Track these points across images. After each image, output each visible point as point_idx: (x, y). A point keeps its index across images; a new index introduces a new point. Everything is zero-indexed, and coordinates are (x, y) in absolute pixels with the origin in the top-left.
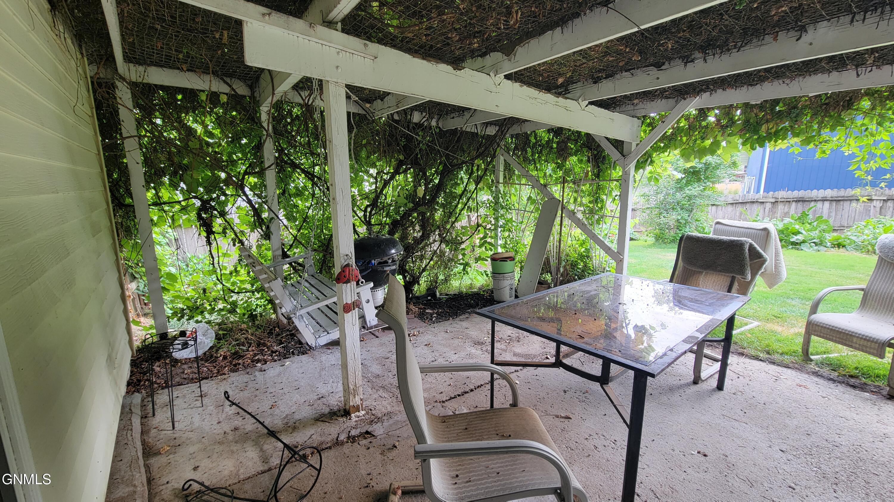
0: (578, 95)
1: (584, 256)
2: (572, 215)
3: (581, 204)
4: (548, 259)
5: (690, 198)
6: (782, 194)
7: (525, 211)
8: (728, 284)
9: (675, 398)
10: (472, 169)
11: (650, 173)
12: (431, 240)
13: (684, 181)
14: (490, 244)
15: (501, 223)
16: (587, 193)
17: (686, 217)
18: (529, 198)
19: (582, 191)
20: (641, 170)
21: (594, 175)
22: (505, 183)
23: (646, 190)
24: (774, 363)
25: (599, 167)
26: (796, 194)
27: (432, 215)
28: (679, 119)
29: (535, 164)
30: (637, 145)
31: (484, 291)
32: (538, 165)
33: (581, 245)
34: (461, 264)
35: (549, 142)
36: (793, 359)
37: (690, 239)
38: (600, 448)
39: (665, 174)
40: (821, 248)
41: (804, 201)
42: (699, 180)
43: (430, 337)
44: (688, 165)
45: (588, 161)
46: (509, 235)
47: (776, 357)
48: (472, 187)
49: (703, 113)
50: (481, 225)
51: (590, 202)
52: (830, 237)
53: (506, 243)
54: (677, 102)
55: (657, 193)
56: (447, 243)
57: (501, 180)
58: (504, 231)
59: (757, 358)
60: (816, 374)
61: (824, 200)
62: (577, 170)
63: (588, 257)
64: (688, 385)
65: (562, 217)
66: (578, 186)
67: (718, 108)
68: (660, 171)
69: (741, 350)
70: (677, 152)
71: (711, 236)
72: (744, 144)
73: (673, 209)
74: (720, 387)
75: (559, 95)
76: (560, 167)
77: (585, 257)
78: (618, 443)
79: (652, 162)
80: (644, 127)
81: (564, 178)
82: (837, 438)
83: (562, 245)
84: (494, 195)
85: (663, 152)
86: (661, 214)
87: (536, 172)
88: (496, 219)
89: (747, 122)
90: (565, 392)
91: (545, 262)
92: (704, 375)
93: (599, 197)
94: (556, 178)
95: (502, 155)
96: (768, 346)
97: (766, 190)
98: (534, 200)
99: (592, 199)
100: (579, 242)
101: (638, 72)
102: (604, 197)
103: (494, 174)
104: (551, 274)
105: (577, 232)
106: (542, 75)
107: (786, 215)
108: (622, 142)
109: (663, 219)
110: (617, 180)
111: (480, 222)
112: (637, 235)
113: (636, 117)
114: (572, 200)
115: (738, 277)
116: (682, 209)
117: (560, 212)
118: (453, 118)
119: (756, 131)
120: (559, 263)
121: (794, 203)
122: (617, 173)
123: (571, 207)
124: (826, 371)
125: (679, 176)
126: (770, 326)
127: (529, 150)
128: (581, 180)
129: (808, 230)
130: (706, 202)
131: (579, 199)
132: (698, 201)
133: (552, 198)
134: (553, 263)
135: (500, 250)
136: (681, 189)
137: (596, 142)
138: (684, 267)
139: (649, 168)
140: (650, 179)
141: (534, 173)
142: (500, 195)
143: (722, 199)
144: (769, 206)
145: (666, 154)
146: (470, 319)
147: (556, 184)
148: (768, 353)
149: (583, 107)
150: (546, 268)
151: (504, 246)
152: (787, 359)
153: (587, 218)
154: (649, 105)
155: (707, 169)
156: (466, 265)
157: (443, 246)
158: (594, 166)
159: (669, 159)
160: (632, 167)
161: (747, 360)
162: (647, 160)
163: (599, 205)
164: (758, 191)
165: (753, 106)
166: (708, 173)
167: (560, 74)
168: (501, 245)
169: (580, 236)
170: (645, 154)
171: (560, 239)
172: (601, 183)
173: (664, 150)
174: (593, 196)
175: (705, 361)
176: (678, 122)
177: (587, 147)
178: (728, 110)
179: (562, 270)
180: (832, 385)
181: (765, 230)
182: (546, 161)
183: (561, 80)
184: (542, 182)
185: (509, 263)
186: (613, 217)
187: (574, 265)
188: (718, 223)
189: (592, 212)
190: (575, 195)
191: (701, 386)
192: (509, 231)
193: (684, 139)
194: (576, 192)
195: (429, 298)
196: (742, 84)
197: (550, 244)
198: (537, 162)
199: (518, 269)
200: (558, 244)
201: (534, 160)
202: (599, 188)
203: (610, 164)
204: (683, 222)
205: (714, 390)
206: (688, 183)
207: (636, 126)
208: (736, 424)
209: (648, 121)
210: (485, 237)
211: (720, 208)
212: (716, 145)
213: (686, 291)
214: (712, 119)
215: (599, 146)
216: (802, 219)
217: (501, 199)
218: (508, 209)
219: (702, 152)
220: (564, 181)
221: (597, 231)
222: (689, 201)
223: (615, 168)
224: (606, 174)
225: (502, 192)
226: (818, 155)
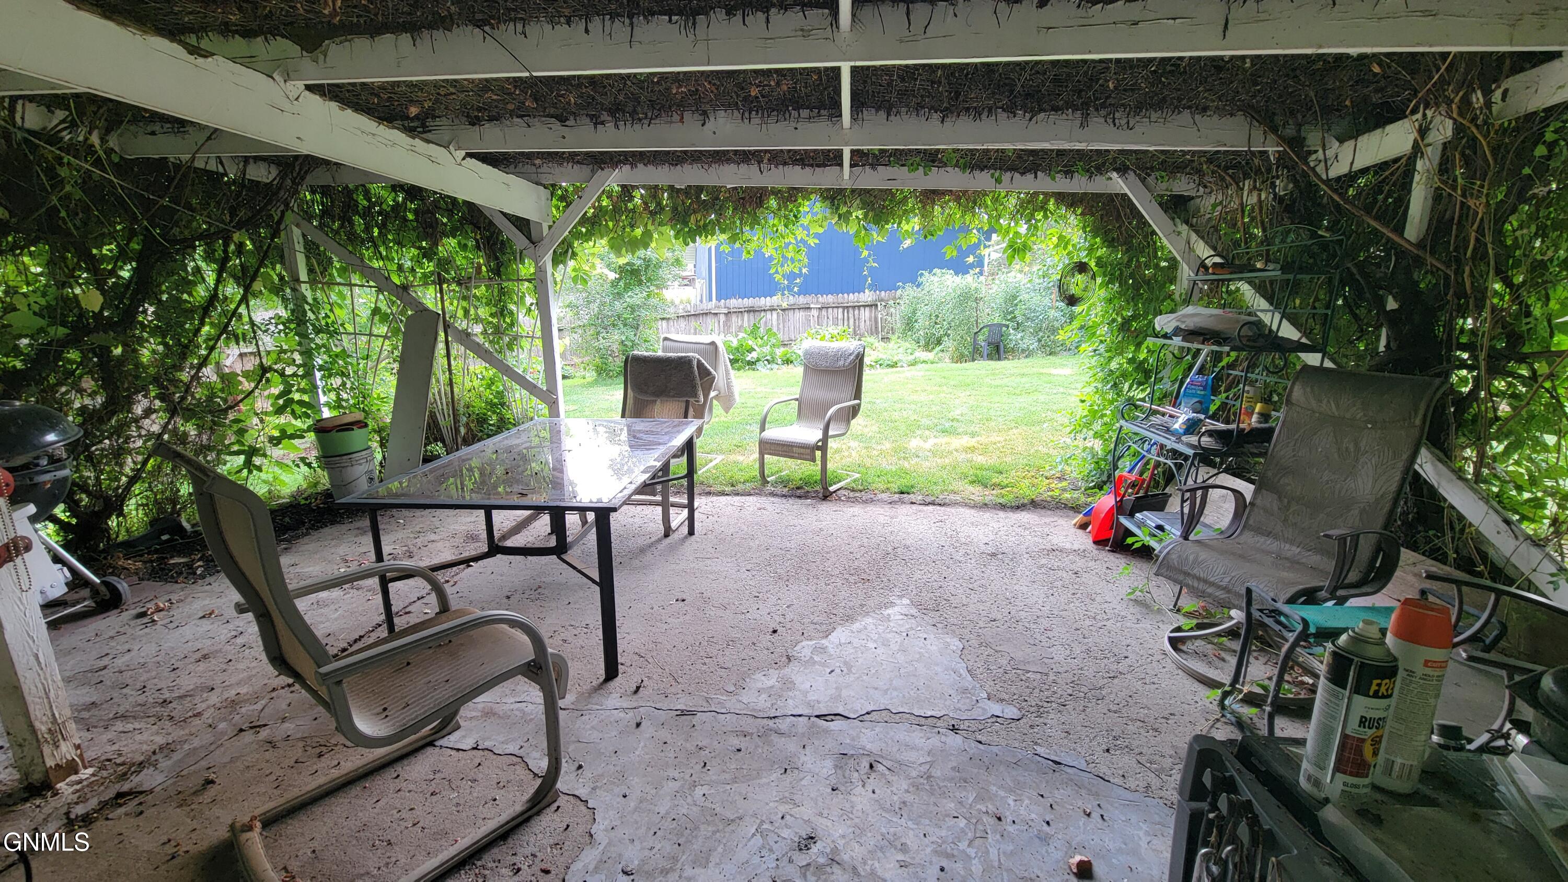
0: (447, 138)
1: (495, 405)
2: (465, 337)
3: (478, 320)
4: (433, 416)
5: (633, 309)
6: (734, 303)
7: (371, 335)
8: (683, 410)
9: (648, 557)
10: (225, 251)
11: (574, 270)
12: (138, 410)
13: (622, 284)
14: (301, 403)
15: (319, 361)
16: (484, 301)
17: (633, 338)
18: (376, 311)
19: (475, 296)
20: (561, 266)
21: (491, 270)
22: (313, 282)
23: (572, 298)
24: (738, 494)
25: (497, 258)
26: (748, 302)
27: (131, 352)
28: (599, 197)
29: (376, 246)
30: (550, 227)
31: (306, 499)
32: (382, 249)
33: (489, 387)
34: (238, 453)
35: (396, 207)
36: (752, 485)
37: (638, 360)
38: (570, 639)
39: (595, 273)
40: (774, 366)
41: (754, 311)
42: (640, 283)
43: (207, 602)
44: (622, 261)
45: (478, 247)
46: (344, 384)
47: (740, 487)
48: (231, 290)
49: (627, 191)
50: (270, 369)
51: (492, 315)
52: (780, 352)
53: (339, 399)
54: (593, 172)
55: (589, 302)
56: (190, 414)
57: (303, 276)
58: (330, 376)
59: (723, 494)
60: (773, 494)
61: (772, 310)
62: (460, 261)
63: (503, 404)
64: (659, 540)
65: (447, 342)
66: (468, 288)
67: (644, 187)
68: (587, 268)
69: (708, 489)
70: (604, 242)
71: (660, 353)
72: (676, 237)
73: (614, 325)
74: (691, 532)
75: (410, 131)
76: (428, 254)
77: (499, 403)
78: (591, 626)
79: (574, 255)
80: (555, 201)
81: (439, 274)
82: (788, 545)
83: (456, 390)
84: (291, 306)
85: (587, 241)
86: (598, 333)
87: (381, 263)
88: (308, 354)
89: (675, 209)
90: (508, 597)
91: (429, 424)
92: (674, 525)
93: (505, 307)
94: (425, 276)
95: (298, 226)
96: (731, 477)
97: (718, 299)
98: (386, 314)
99: (494, 310)
100: (484, 382)
101: (535, 121)
102: (512, 307)
103: (283, 263)
104: (443, 441)
105: (478, 366)
106: (378, 96)
107: (740, 328)
108: (528, 221)
109: (602, 341)
110: (529, 281)
111: (267, 362)
112: (570, 370)
113: (541, 184)
114: (460, 313)
115: (692, 400)
116: (625, 325)
117: (442, 335)
118: (153, 133)
119: (685, 223)
120: (456, 421)
121: (746, 315)
122: (527, 269)
123: (462, 324)
124: (779, 490)
125: (612, 276)
126: (733, 457)
127: (357, 219)
128: (470, 278)
129: (761, 346)
130: (654, 315)
131: (472, 311)
132: (643, 313)
133: (422, 310)
134: (445, 423)
135: (326, 413)
136: (619, 295)
137: (486, 217)
138: (635, 399)
139: (571, 264)
140: (575, 279)
141: (376, 264)
142: (307, 307)
143: (672, 310)
144: (722, 318)
145: (591, 243)
146: (294, 549)
147: (426, 284)
148: (733, 486)
149: (459, 159)
150: (434, 432)
151: (338, 404)
152: (749, 486)
153: (491, 342)
154: (557, 170)
155: (647, 267)
156: (252, 452)
157: (179, 421)
158: (488, 258)
159: (596, 250)
160: (548, 258)
161: (715, 498)
162: (567, 252)
163: (508, 320)
164: (711, 300)
165: (679, 191)
166: (650, 272)
167: (411, 101)
168: (327, 404)
169: (485, 373)
170: (563, 242)
171: (451, 380)
172: (505, 284)
173: (587, 237)
174: (495, 306)
175: (672, 511)
176: (599, 199)
177: (472, 223)
178: (654, 191)
179: (463, 431)
180: (784, 501)
181: (713, 343)
182: (400, 243)
183: (414, 111)
184: (396, 280)
185: (357, 433)
186: (533, 337)
187: (482, 420)
188: (666, 339)
189: (498, 331)
190: (465, 304)
191: (674, 537)
192: (343, 374)
193: (611, 224)
194: (465, 298)
195: (164, 537)
196: (663, 162)
197: (434, 389)
198: (380, 243)
199: (375, 445)
200: (448, 389)
201: (372, 239)
202: (502, 292)
203: (513, 253)
204: (630, 344)
205: (686, 537)
206: (627, 287)
207: (543, 198)
208: (708, 562)
209: (560, 192)
210: (286, 392)
211: (671, 323)
212: (647, 235)
213: (640, 425)
214: (638, 201)
215: (491, 223)
216: (754, 332)
217: (310, 314)
218: (331, 331)
219: (634, 245)
220: (440, 281)
221: (511, 362)
222: (632, 313)
223: (523, 263)
224: (510, 269)
225: (310, 300)
226: (745, 256)
